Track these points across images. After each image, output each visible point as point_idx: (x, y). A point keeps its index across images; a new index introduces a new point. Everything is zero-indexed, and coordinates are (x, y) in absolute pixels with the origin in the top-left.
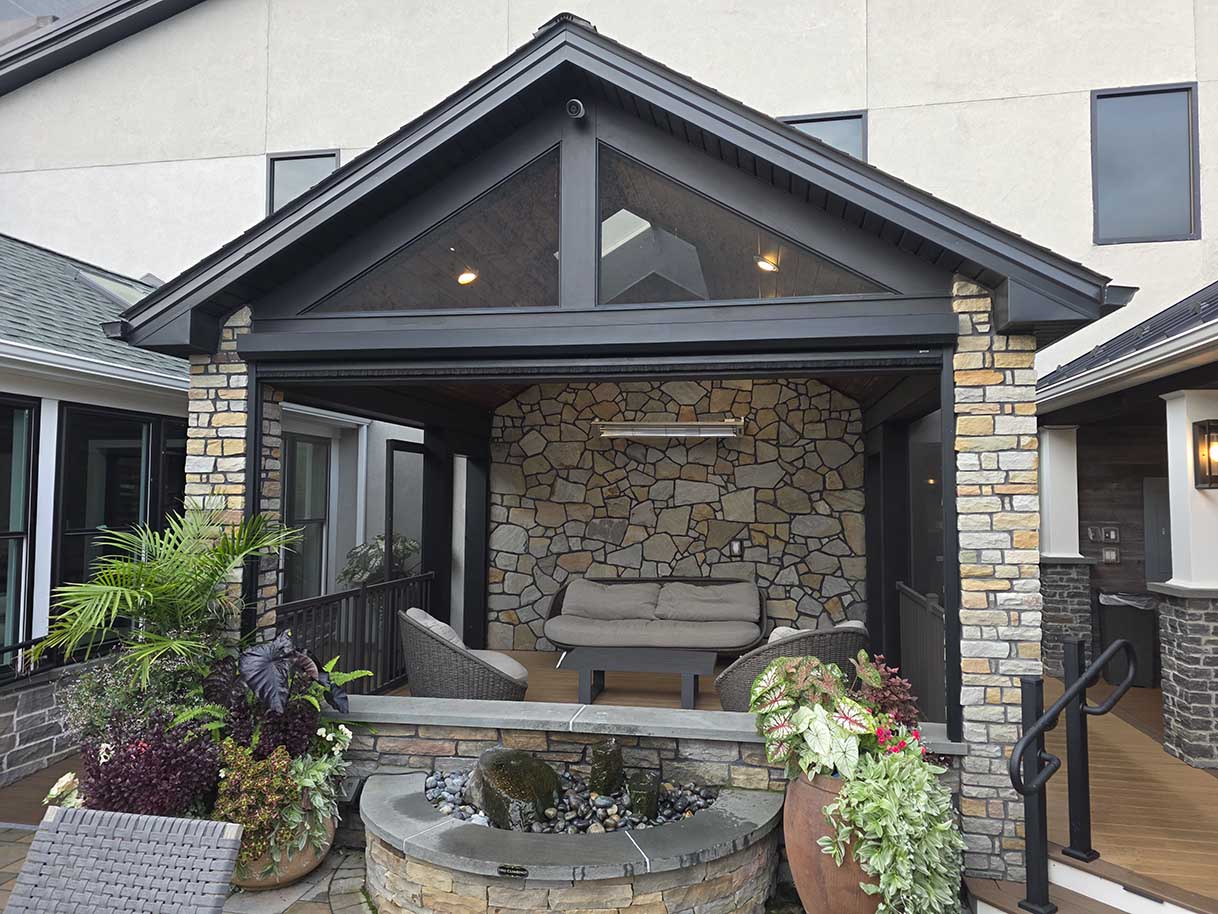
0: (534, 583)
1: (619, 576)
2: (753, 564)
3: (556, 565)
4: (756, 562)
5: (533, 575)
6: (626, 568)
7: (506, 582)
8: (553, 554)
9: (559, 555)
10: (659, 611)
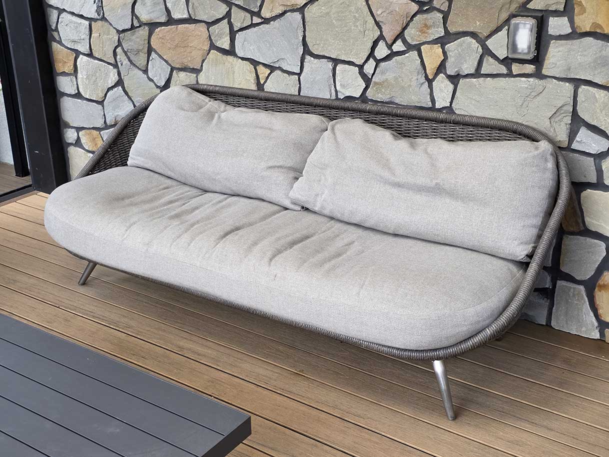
0: (120, 83)
1: (260, 87)
3: (150, 50)
4: (577, 83)
5: (115, 66)
6: (272, 69)
7: (79, 76)
8: (142, 24)
9: (153, 26)
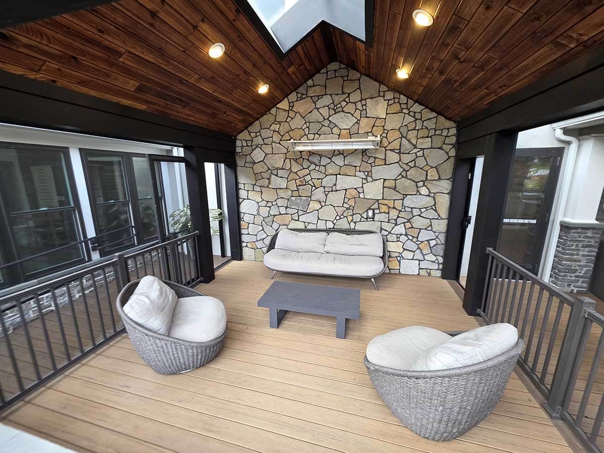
0: (263, 230)
1: (306, 227)
2: (380, 222)
3: (273, 221)
4: (381, 222)
5: (262, 226)
6: (309, 223)
7: (249, 229)
8: (271, 215)
9: (275, 216)
10: (326, 249)
